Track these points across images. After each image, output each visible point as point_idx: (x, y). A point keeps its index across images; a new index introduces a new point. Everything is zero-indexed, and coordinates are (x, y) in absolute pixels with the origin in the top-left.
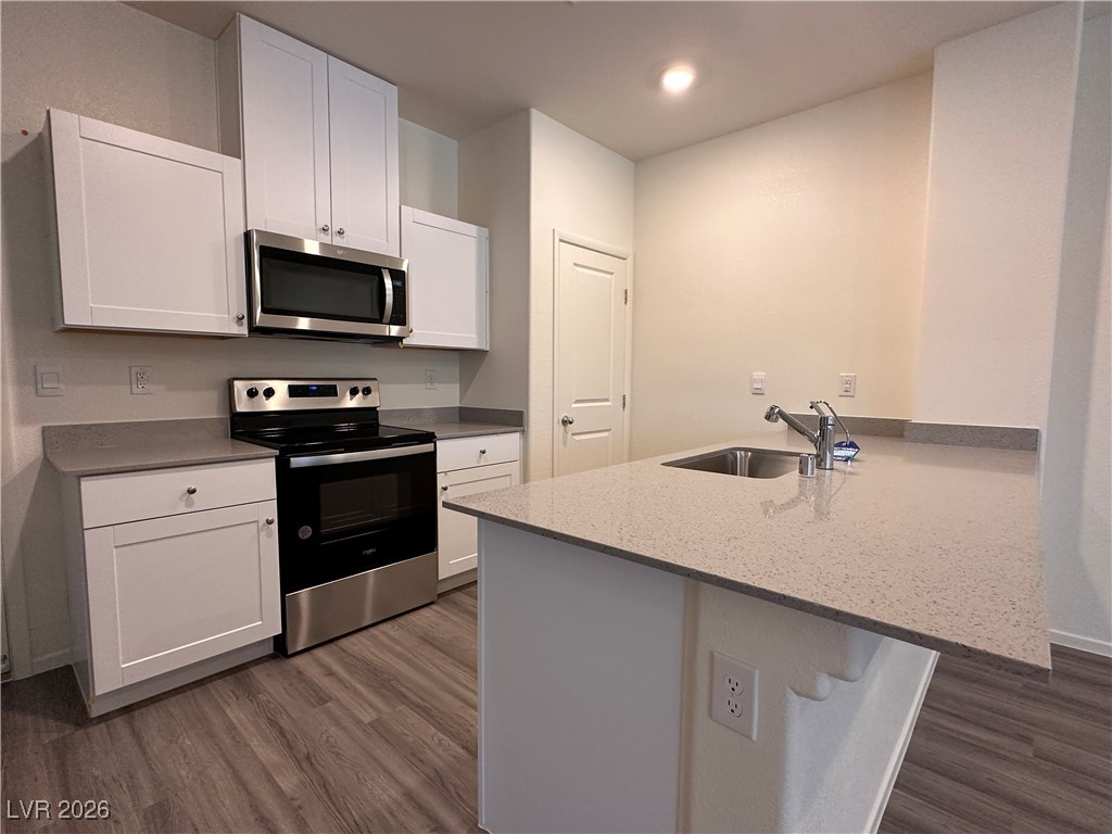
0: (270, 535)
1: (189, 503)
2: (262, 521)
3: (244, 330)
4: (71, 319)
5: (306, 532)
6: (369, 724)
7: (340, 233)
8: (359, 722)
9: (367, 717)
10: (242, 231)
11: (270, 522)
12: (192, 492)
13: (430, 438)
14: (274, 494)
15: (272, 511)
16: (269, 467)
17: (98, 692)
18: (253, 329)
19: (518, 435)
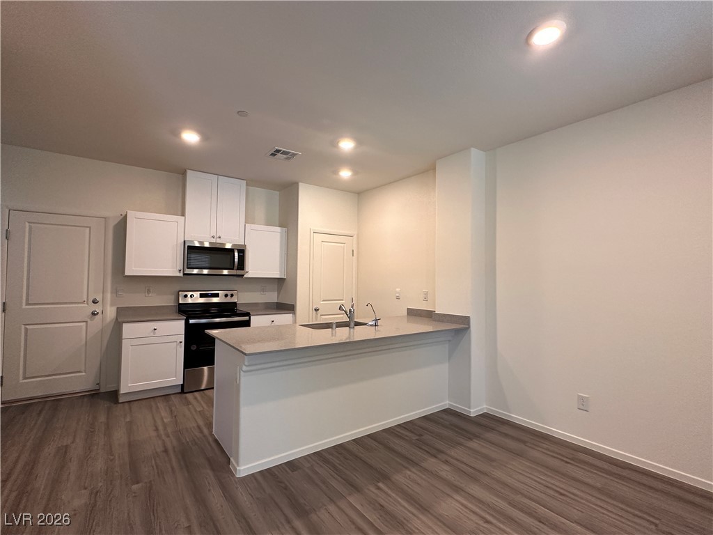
0: (181, 347)
1: (154, 333)
2: (179, 342)
3: (181, 275)
4: (127, 273)
5: (194, 347)
6: (199, 412)
7: (220, 237)
8: (196, 411)
9: (198, 409)
10: (183, 241)
11: (181, 342)
12: (155, 330)
13: (248, 314)
14: (184, 333)
15: (182, 338)
16: (183, 322)
17: (122, 392)
18: (184, 274)
19: (291, 315)
